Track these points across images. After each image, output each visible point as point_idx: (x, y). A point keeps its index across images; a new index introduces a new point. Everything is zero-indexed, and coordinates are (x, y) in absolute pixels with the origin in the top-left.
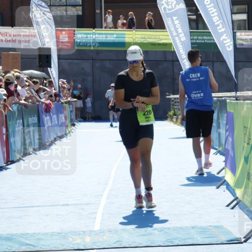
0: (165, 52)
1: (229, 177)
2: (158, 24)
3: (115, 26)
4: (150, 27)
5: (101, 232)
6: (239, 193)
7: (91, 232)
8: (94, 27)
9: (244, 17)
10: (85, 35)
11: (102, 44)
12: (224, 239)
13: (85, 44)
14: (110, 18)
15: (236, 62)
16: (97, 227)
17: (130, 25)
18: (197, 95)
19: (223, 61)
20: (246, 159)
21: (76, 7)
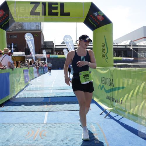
0: (64, 59)
2: (63, 54)
3: (56, 54)
4: (62, 54)
5: (53, 87)
7: (51, 87)
8: (53, 54)
10: (51, 56)
11: (54, 57)
13: (51, 57)
14: (55, 53)
16: (52, 86)
17: (58, 54)
21: (50, 51)
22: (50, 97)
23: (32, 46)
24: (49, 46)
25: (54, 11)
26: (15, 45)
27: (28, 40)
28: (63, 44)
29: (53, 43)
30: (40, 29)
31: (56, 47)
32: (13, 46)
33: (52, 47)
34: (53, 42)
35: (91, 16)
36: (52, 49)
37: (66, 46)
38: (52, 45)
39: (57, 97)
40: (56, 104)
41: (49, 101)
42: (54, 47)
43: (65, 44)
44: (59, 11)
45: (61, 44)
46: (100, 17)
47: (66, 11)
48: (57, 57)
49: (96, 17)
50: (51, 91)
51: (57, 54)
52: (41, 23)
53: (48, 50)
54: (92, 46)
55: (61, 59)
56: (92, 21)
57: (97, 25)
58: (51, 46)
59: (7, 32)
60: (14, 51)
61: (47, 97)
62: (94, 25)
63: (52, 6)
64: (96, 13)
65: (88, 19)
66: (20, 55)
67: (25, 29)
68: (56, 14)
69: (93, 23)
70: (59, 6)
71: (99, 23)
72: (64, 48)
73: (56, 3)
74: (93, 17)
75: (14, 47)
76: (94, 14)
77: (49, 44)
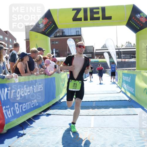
0: (105, 63)
1: (117, 83)
2: (104, 58)
6: (118, 85)
7: (94, 91)
8: (93, 58)
9: (118, 57)
11: (95, 61)
12: (116, 92)
13: (92, 61)
14: (96, 57)
15: (117, 64)
18: (113, 69)
19: (115, 64)
20: (120, 80)
21: (90, 55)
22: (94, 101)
23: (74, 51)
24: (90, 50)
25: (95, 16)
26: (57, 51)
27: (70, 45)
28: (103, 48)
29: (94, 48)
30: (80, 34)
31: (97, 51)
32: (54, 52)
33: (93, 52)
34: (93, 46)
35: (133, 18)
36: (92, 53)
37: (108, 49)
38: (93, 49)
39: (102, 101)
40: (101, 108)
41: (94, 105)
42: (95, 52)
43: (107, 48)
44: (100, 15)
45: (101, 48)
46: (142, 18)
47: (107, 15)
48: (98, 61)
49: (139, 19)
50: (95, 95)
51: (98, 58)
52: (81, 28)
53: (88, 54)
54: (135, 48)
55: (102, 63)
56: (134, 23)
57: (140, 27)
58: (91, 50)
59: (51, 39)
60: (56, 57)
61: (92, 101)
62: (137, 27)
63: (93, 11)
64: (138, 15)
65: (130, 21)
66: (61, 60)
67: (65, 35)
68: (98, 19)
69: (136, 26)
70: (100, 11)
71: (141, 25)
72: (104, 52)
73: (98, 8)
74: (135, 19)
75: (56, 53)
76: (136, 16)
77: (90, 49)
